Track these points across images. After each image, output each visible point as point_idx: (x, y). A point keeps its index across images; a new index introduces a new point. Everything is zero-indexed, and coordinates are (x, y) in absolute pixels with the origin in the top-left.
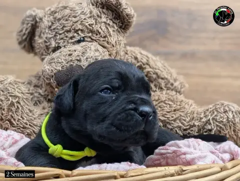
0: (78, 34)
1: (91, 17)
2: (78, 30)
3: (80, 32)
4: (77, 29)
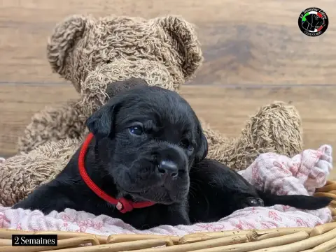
0: (139, 51)
1: (157, 37)
2: (140, 48)
3: (142, 50)
4: (140, 46)
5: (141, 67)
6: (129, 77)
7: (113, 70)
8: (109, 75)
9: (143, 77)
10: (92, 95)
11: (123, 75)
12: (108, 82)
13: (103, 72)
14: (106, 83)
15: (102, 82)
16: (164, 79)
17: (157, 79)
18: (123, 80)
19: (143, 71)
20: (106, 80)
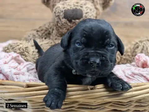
5: (81, 3)
6: (74, 8)
7: (68, 4)
8: (65, 6)
9: (81, 8)
10: (57, 15)
11: (72, 6)
12: (65, 9)
13: (63, 4)
14: (64, 10)
15: (62, 9)
16: (91, 10)
17: (87, 10)
18: (72, 9)
19: (81, 6)
20: (64, 8)
